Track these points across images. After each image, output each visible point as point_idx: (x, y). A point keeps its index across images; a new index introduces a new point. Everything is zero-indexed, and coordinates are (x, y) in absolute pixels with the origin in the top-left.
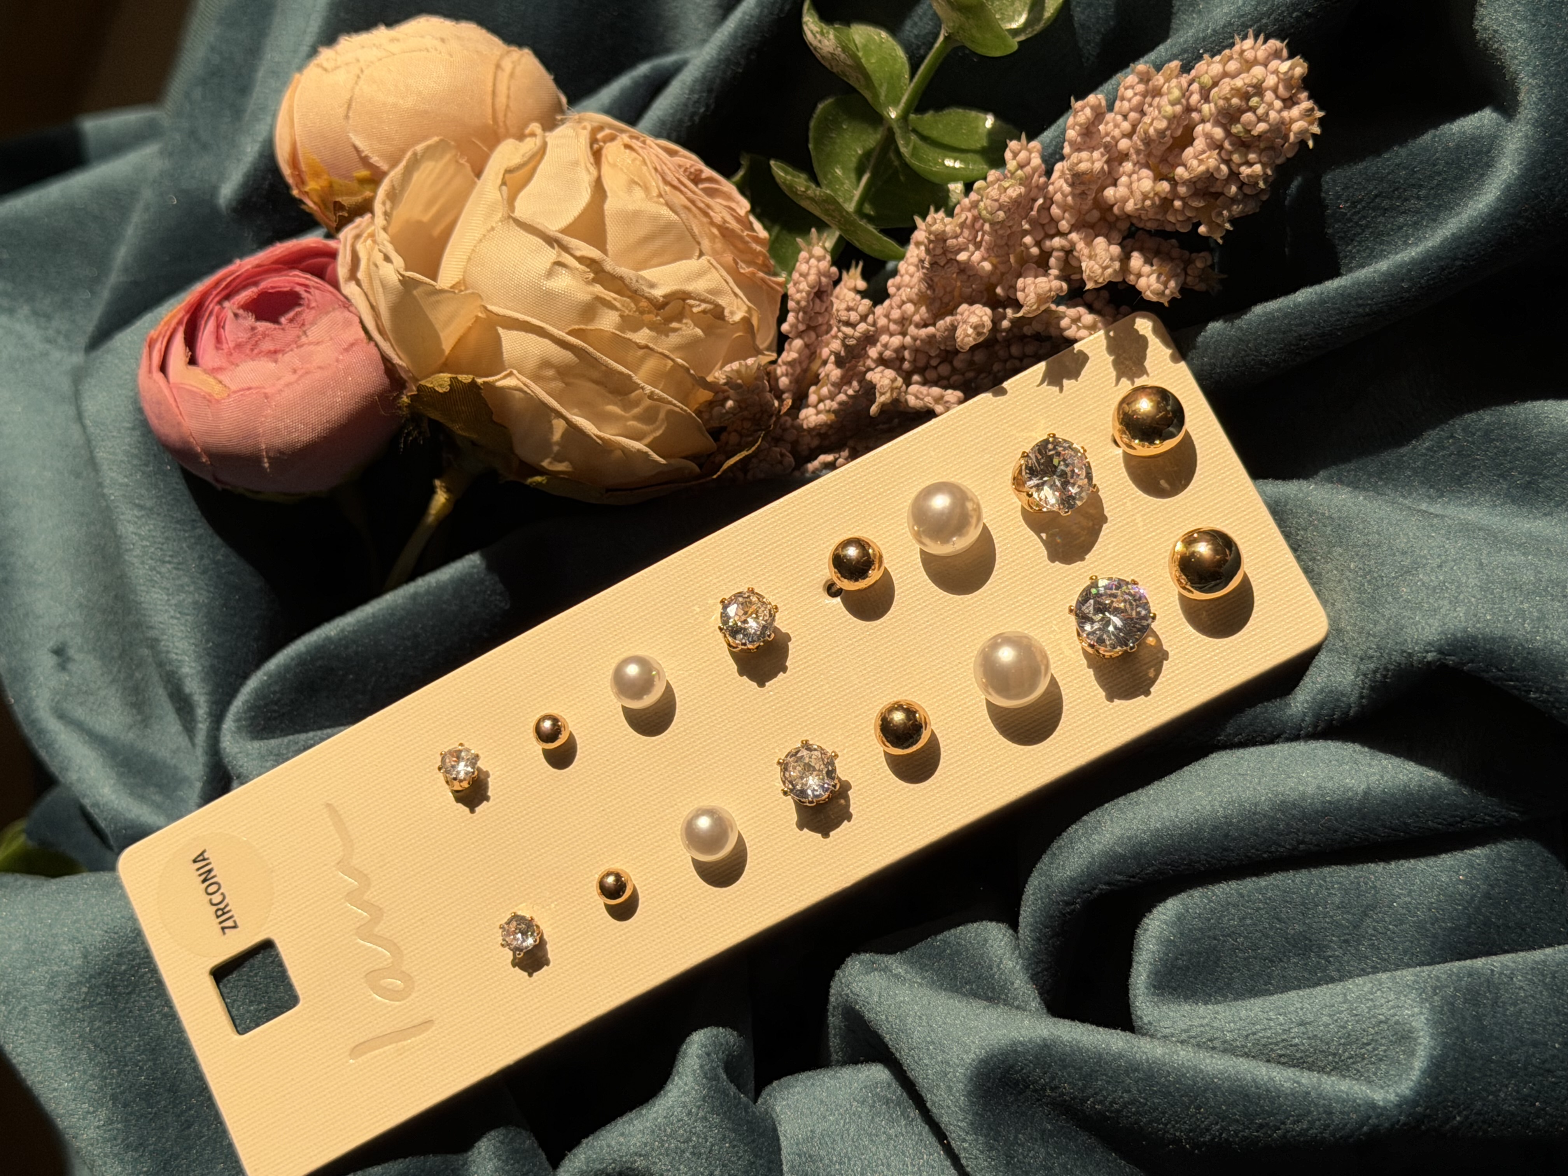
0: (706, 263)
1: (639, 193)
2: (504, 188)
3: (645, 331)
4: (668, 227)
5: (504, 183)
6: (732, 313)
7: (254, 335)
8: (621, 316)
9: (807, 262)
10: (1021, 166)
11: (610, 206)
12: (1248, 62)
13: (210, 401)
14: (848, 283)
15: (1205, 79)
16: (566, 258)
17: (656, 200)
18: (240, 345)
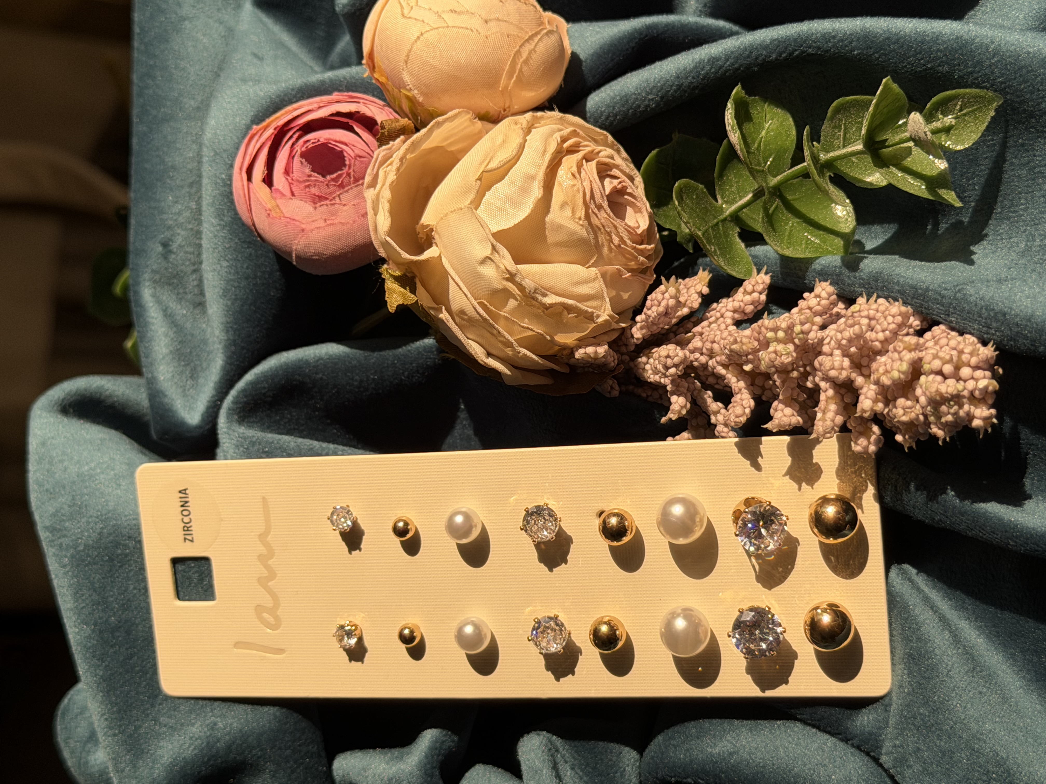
0: (593, 273)
1: (568, 212)
2: (479, 183)
4: (578, 241)
5: (480, 179)
6: (598, 316)
7: (308, 180)
8: (520, 304)
9: (662, 293)
10: (803, 332)
11: (551, 218)
12: (963, 362)
13: (269, 214)
14: (697, 286)
15: (926, 367)
16: (496, 257)
17: (577, 220)
18: (298, 181)
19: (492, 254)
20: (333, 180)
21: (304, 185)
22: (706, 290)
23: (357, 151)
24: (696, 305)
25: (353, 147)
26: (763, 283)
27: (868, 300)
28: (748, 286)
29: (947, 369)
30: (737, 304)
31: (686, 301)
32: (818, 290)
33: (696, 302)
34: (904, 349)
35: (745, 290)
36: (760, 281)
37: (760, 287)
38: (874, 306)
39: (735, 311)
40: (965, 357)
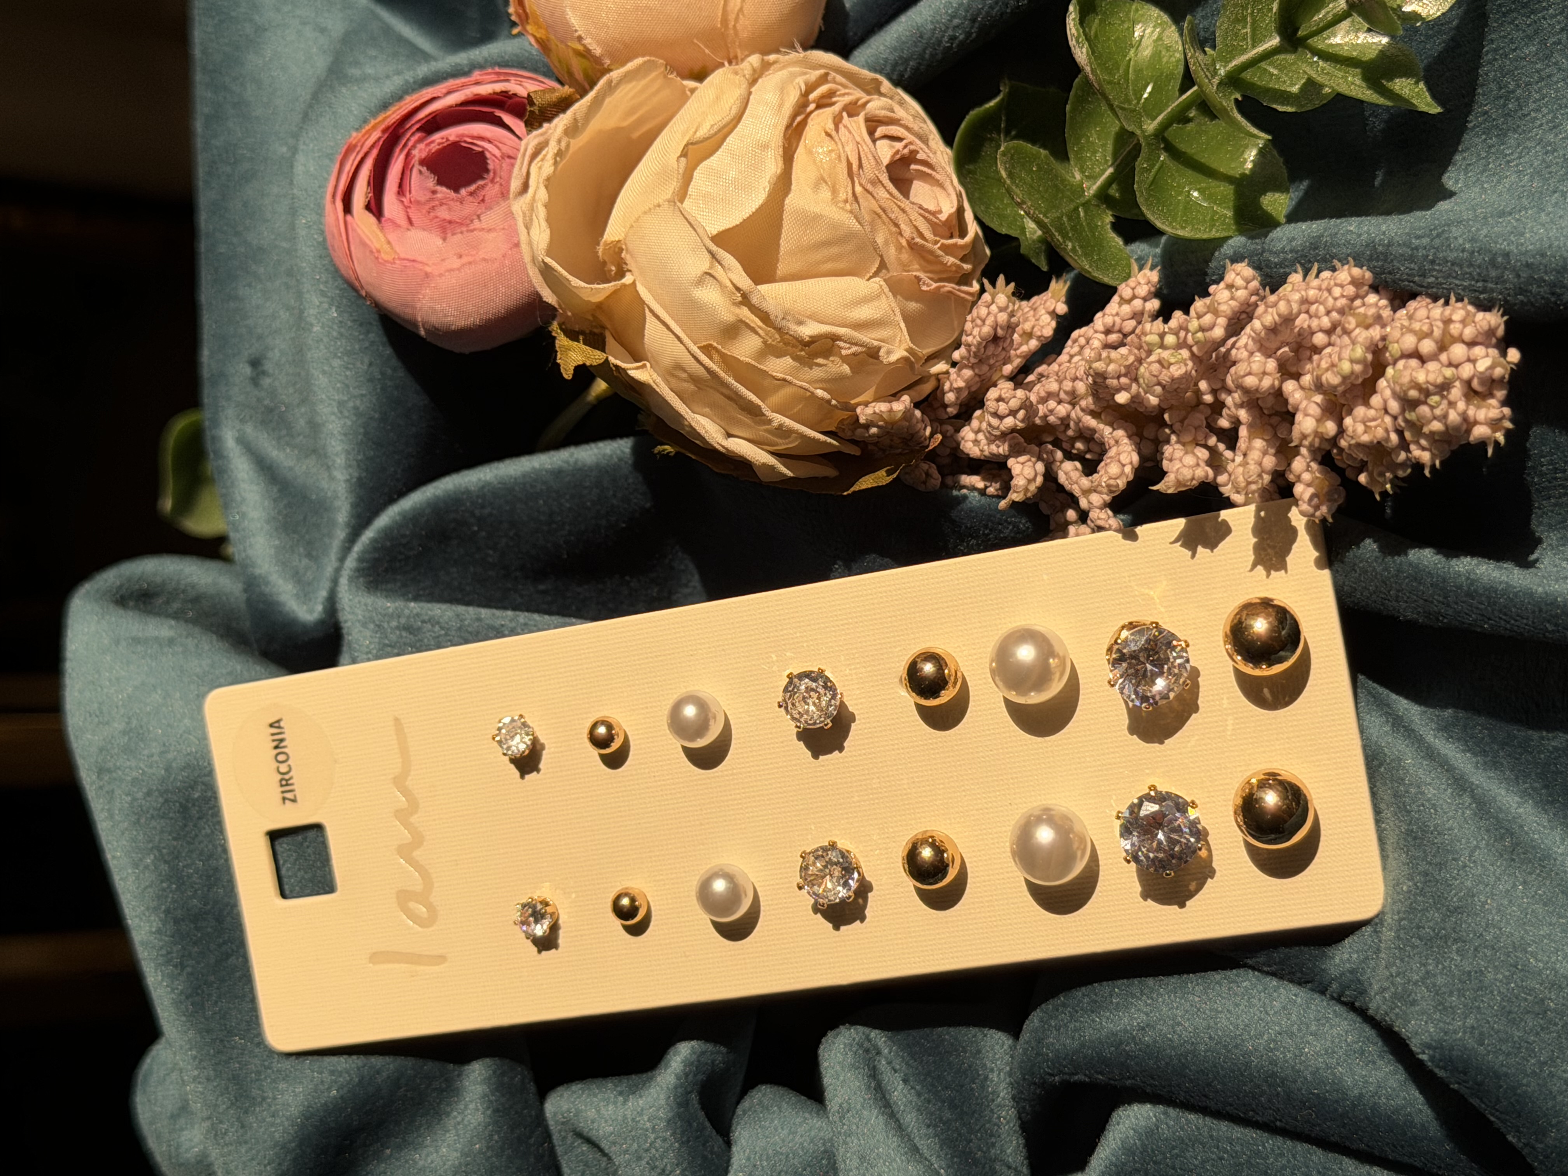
0: (877, 286)
1: (825, 194)
2: (682, 159)
3: (788, 361)
4: (847, 237)
5: (684, 154)
6: (889, 353)
7: (432, 199)
8: (765, 342)
9: (988, 307)
10: (1202, 329)
11: (792, 201)
12: (1452, 336)
13: (377, 258)
14: (1048, 303)
15: (1394, 349)
16: (718, 271)
17: (841, 205)
18: (418, 203)
19: (711, 268)
20: (471, 194)
21: (427, 207)
22: (1062, 308)
23: (505, 149)
24: (1048, 332)
25: (500, 145)
26: (1149, 282)
27: (1305, 276)
28: (1125, 290)
29: (1427, 346)
30: (1109, 320)
31: (1033, 327)
32: (1230, 277)
33: (1047, 328)
34: (1357, 326)
35: (1121, 298)
36: (1142, 282)
37: (1143, 291)
38: (1315, 283)
39: (1108, 332)
40: (1455, 329)
